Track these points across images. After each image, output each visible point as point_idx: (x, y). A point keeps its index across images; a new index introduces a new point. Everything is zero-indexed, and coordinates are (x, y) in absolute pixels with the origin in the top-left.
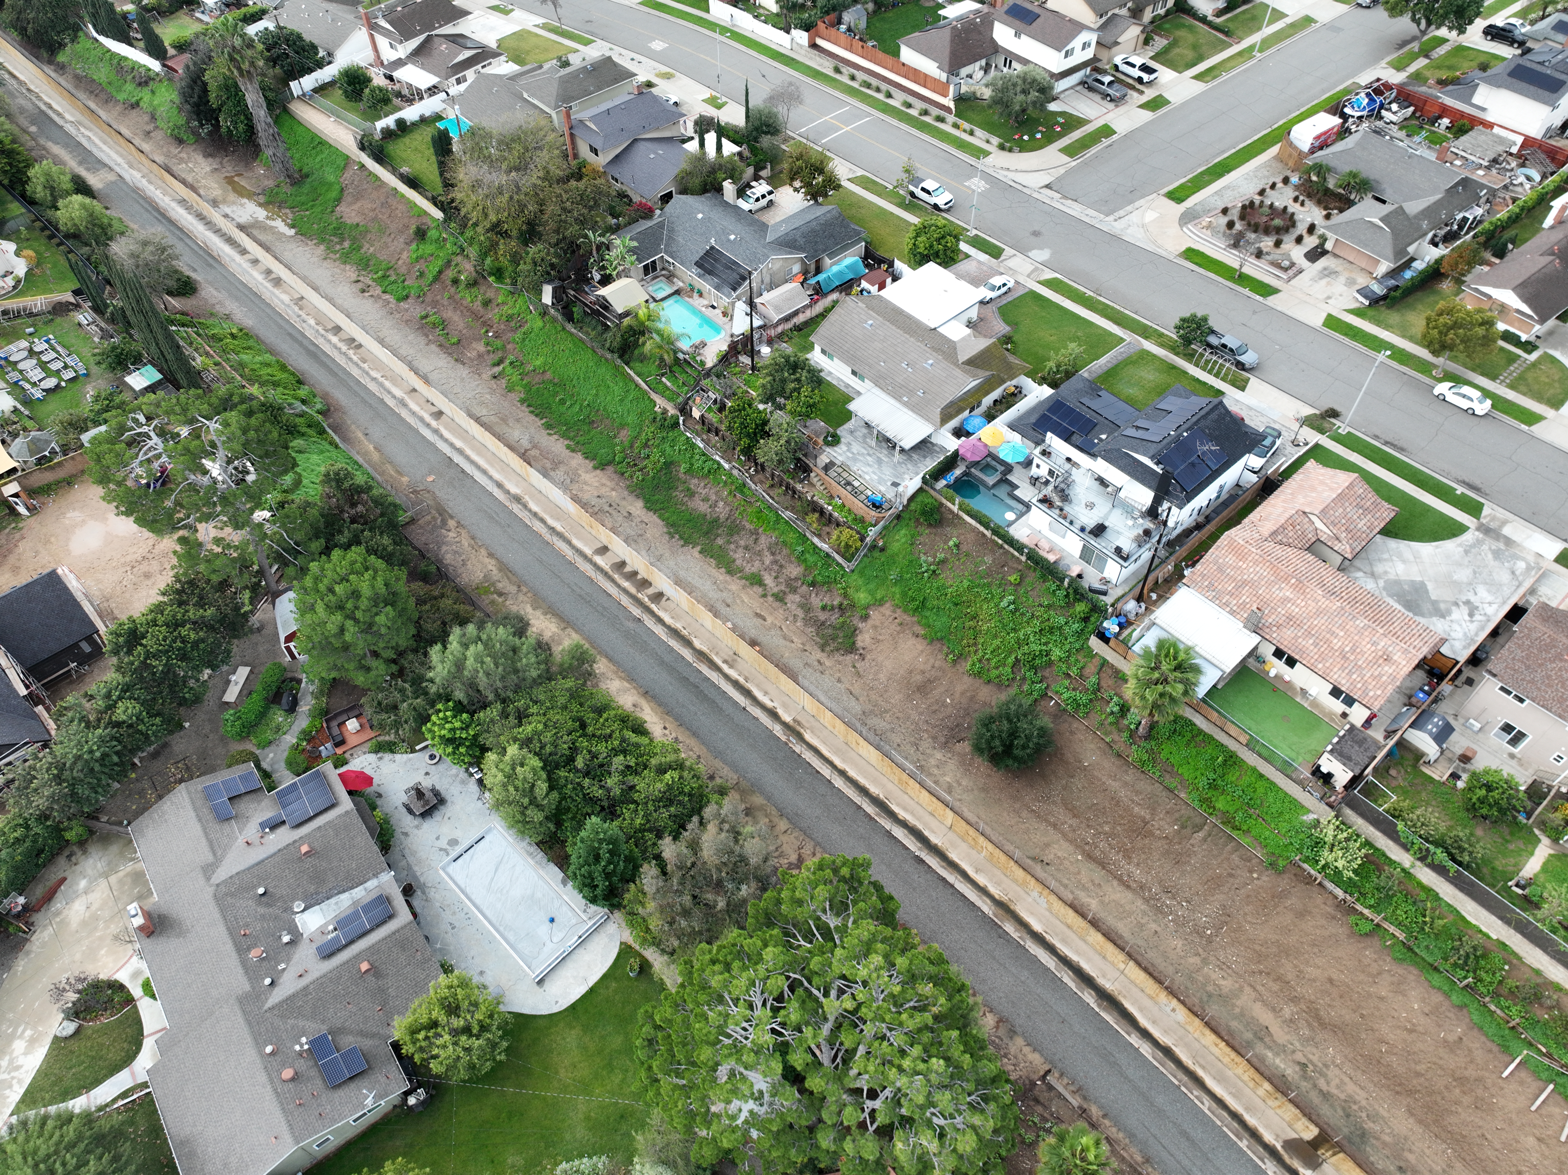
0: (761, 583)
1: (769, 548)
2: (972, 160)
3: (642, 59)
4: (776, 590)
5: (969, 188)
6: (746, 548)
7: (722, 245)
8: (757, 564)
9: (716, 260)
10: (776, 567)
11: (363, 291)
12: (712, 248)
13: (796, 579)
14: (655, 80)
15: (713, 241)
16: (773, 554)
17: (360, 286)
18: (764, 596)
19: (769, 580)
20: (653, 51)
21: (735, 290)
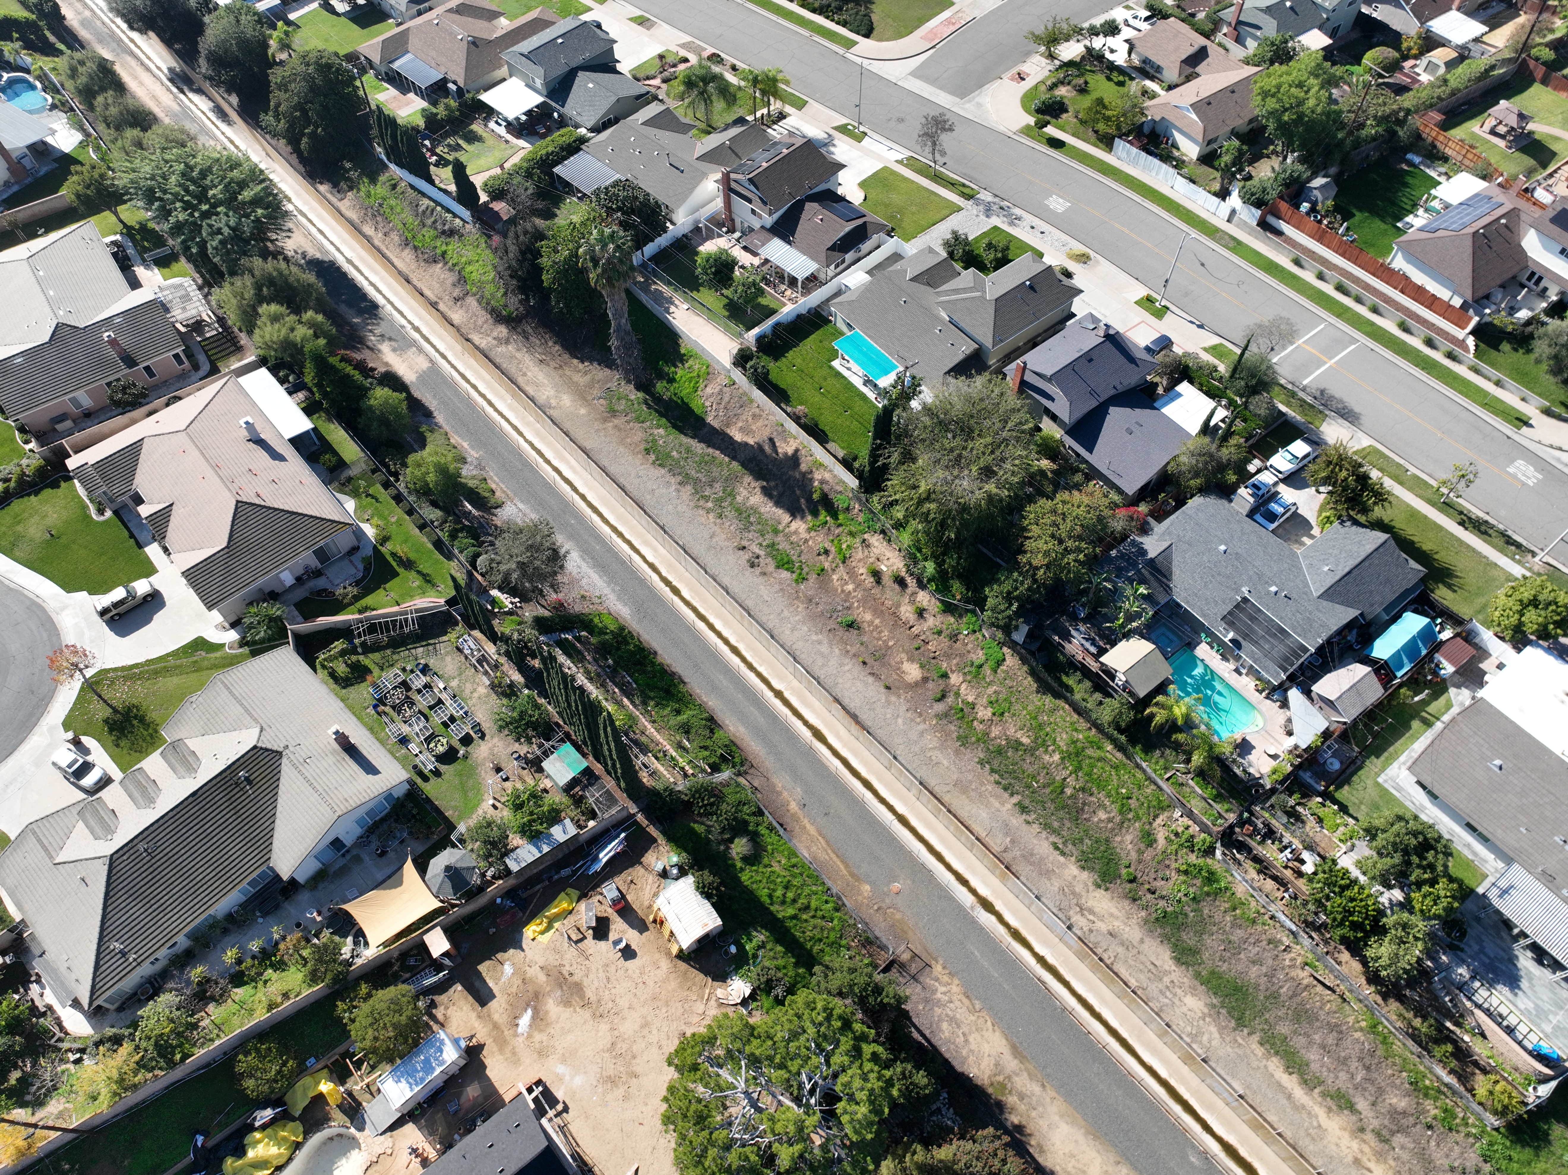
0: (1351, 1107)
1: (1360, 1059)
2: (1507, 429)
3: (1045, 227)
4: (1375, 1123)
5: (1514, 476)
6: (1323, 1046)
7: (1259, 598)
8: (1343, 1076)
9: (1253, 619)
10: (1372, 1089)
11: (752, 565)
12: (1245, 600)
13: (1404, 1113)
14: (1072, 266)
15: (1245, 590)
16: (1368, 1068)
17: (745, 556)
18: (1362, 1130)
19: (1362, 1105)
20: (1053, 213)
21: (1285, 670)
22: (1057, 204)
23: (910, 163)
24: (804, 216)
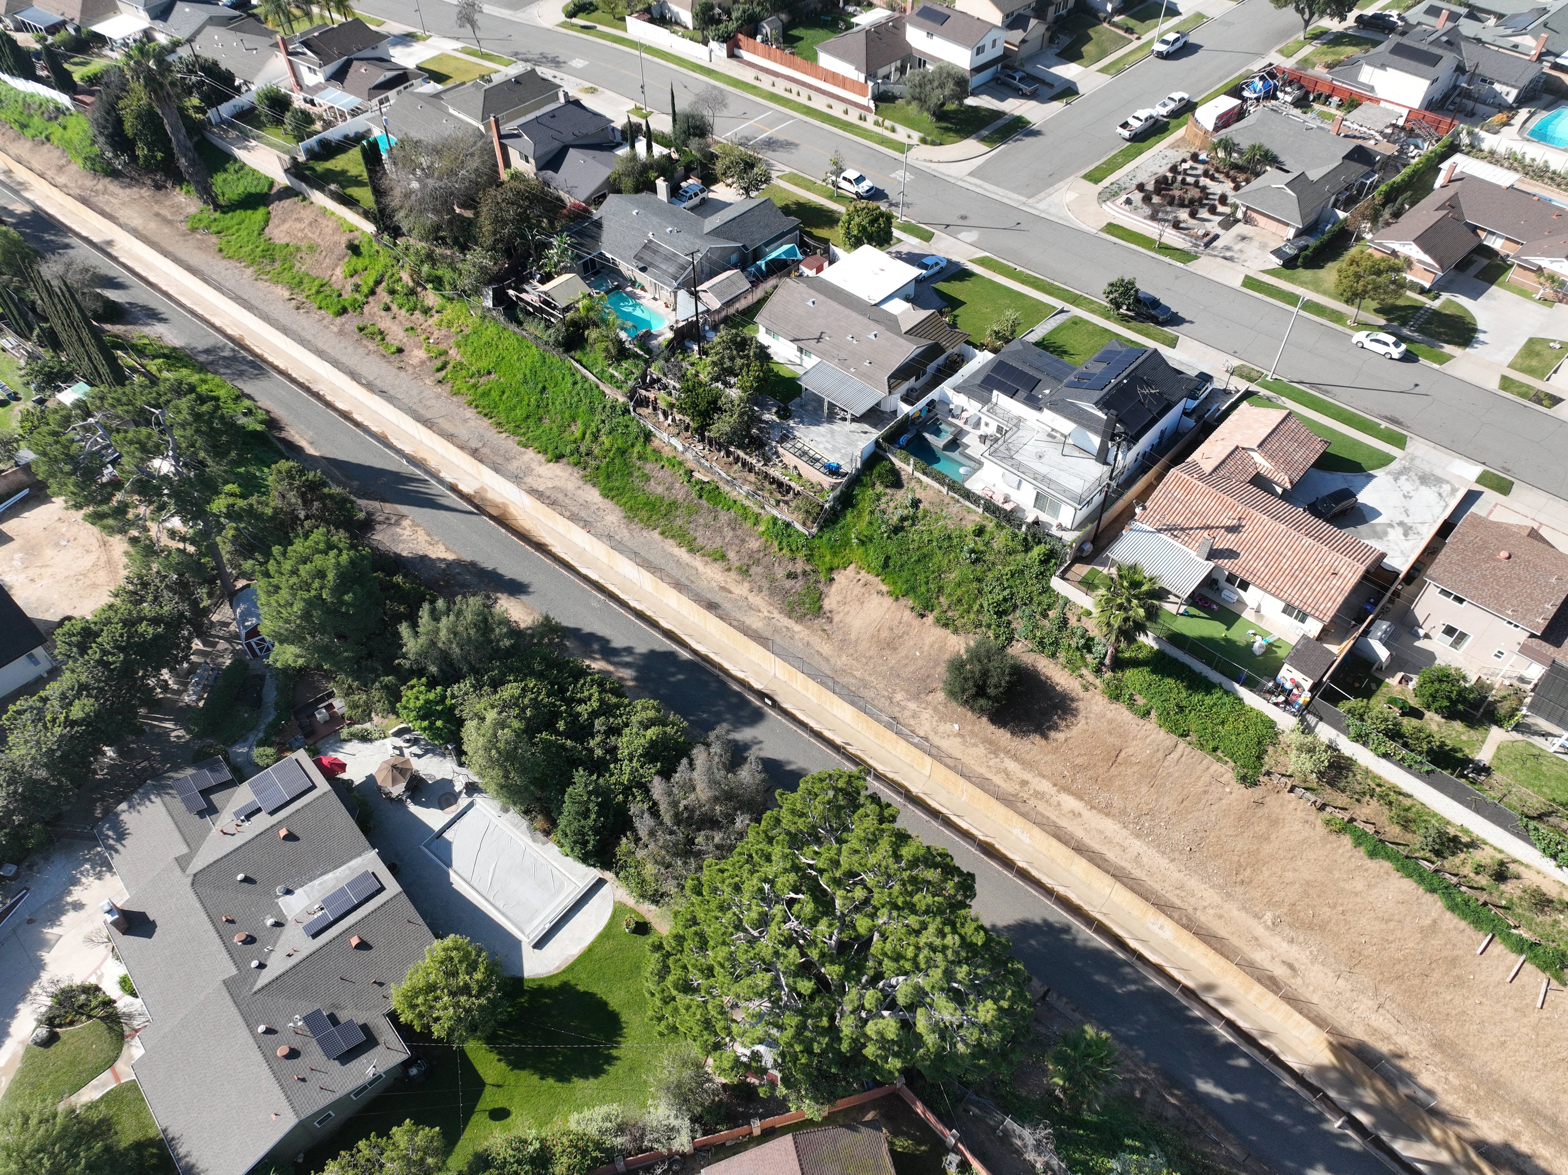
0: (723, 558)
2: (895, 154)
3: (564, 76)
4: (739, 563)
5: (894, 179)
6: (706, 526)
7: (659, 239)
8: (718, 540)
9: (655, 252)
10: (737, 542)
11: (298, 308)
12: (650, 241)
13: (758, 551)
14: (583, 95)
15: (650, 235)
16: (734, 529)
17: (294, 303)
18: (728, 570)
19: (731, 555)
20: (575, 69)
21: (676, 279)
22: (578, 63)
23: (464, 51)
24: (351, 70)
